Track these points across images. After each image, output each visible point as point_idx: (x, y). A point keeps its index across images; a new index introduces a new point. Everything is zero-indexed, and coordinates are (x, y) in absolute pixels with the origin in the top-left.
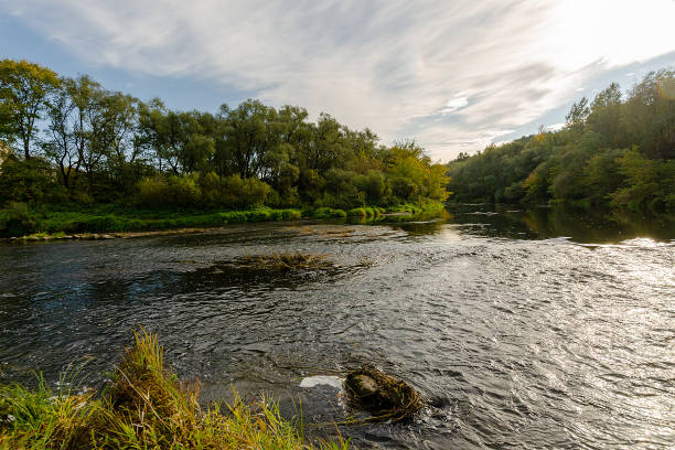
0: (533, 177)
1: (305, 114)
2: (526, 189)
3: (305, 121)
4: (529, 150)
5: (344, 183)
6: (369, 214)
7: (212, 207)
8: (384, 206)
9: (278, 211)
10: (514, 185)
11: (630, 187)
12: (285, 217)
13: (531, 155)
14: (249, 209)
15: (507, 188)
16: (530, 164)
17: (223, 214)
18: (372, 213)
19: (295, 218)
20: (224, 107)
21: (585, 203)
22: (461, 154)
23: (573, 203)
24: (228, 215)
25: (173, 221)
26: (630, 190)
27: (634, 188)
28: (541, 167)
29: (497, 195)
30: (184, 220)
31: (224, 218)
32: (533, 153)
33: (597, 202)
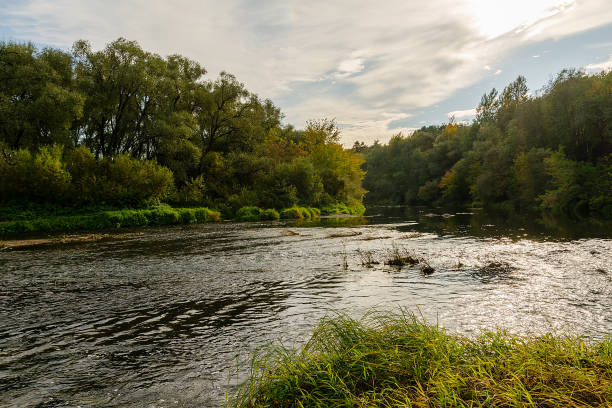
0: (450, 176)
1: (199, 72)
2: (443, 189)
3: (201, 80)
4: (441, 143)
5: (261, 173)
6: (305, 215)
7: (86, 203)
8: (316, 205)
9: (190, 210)
10: (429, 184)
11: (556, 188)
12: (201, 218)
13: (444, 150)
14: (144, 207)
15: (421, 188)
16: (446, 160)
17: (111, 214)
18: (308, 213)
19: (213, 220)
20: (81, 45)
21: (508, 206)
22: (357, 143)
23: (496, 206)
24: (118, 214)
25: (28, 224)
26: (556, 192)
27: (560, 190)
28: (459, 163)
29: (408, 195)
30: (46, 222)
31: (116, 220)
32: (446, 147)
33: (521, 205)
